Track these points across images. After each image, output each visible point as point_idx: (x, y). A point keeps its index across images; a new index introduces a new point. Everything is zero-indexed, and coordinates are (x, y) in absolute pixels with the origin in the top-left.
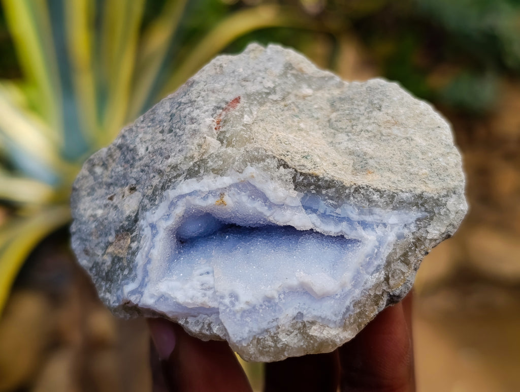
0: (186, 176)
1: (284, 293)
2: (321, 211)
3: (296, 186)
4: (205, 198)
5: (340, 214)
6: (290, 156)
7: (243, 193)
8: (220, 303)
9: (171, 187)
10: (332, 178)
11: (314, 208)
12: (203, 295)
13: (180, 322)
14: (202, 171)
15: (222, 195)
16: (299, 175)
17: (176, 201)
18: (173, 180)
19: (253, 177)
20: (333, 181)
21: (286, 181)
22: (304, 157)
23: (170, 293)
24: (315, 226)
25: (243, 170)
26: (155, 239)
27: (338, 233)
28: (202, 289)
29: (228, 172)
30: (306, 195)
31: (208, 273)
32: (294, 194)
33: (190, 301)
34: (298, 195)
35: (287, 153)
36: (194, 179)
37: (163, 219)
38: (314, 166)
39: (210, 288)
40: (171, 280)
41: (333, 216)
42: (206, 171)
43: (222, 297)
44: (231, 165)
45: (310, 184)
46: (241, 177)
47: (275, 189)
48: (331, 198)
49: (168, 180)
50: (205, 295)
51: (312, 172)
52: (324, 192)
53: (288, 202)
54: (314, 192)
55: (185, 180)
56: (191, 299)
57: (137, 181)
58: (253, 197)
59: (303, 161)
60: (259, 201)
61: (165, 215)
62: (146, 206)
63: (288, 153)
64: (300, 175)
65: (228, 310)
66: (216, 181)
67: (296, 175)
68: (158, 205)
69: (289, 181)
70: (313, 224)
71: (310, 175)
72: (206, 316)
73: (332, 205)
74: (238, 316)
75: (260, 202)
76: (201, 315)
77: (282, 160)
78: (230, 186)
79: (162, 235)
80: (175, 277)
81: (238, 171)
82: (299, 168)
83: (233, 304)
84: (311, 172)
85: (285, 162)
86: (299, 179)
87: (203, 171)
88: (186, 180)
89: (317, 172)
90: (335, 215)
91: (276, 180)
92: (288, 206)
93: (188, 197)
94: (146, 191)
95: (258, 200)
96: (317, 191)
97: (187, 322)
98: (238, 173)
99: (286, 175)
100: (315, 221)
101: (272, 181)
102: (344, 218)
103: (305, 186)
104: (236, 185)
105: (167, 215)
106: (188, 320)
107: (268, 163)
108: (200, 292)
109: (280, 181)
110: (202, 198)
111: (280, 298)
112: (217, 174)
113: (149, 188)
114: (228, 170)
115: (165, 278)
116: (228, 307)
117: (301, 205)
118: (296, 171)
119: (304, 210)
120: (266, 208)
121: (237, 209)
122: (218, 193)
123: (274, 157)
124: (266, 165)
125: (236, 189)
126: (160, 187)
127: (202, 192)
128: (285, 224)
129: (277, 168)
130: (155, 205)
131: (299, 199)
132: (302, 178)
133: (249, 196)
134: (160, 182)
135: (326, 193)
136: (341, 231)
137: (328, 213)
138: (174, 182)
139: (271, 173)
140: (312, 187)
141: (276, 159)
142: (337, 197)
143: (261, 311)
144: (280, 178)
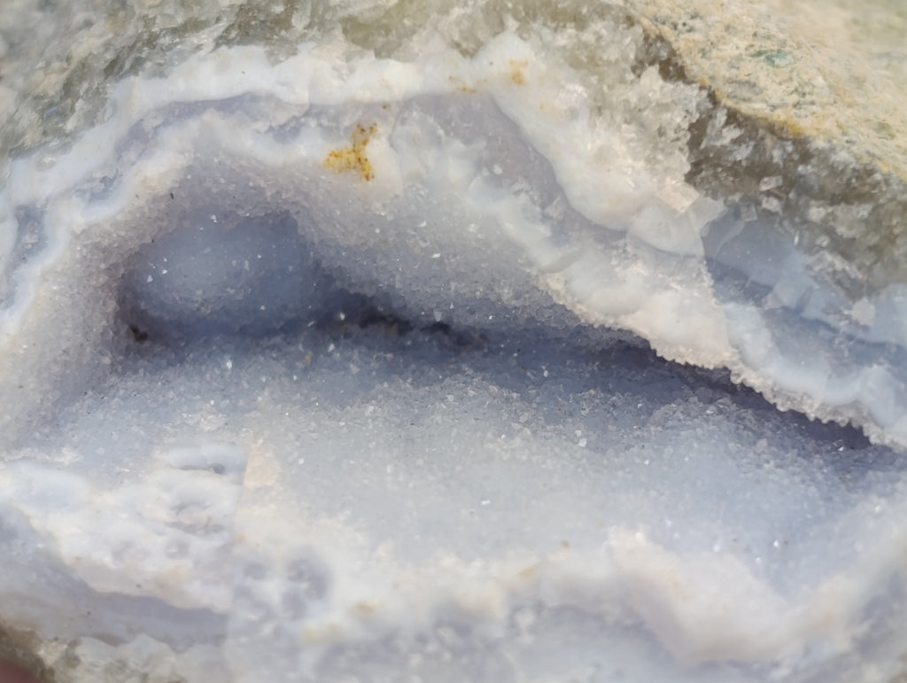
0: (227, 30)
1: (539, 607)
2: (786, 295)
3: (697, 167)
4: (286, 132)
5: (865, 328)
6: (697, 36)
7: (458, 145)
8: (242, 593)
9: (148, 65)
10: (866, 160)
11: (753, 277)
12: (173, 550)
13: (42, 653)
14: (299, 22)
15: (363, 132)
16: (721, 117)
17: (156, 123)
18: (165, 40)
19: (517, 79)
20: (870, 173)
21: (661, 132)
22: (759, 54)
23: (29, 511)
24: (744, 360)
25: (479, 45)
26: (24, 269)
27: (835, 411)
28: (175, 525)
29: (415, 43)
30: (735, 212)
31: (219, 469)
32: (684, 198)
33: (108, 560)
34: (696, 207)
35: (691, 23)
36: (257, 50)
37: (81, 193)
38: (795, 98)
39: (211, 528)
40: (47, 465)
41: (834, 330)
42: (319, 23)
43: (257, 570)
44: (434, 15)
45: (758, 169)
46: (469, 72)
47: (602, 156)
48: (844, 248)
49: (146, 37)
50: (183, 549)
51: (783, 118)
52: (816, 213)
53: (644, 225)
54: (773, 205)
55: (218, 45)
56: (117, 555)
57: (12, 45)
58: (498, 170)
59: (751, 68)
60: (517, 193)
61: (90, 180)
62: (23, 134)
63: (697, 23)
64: (727, 123)
65: (267, 629)
66: (352, 70)
67: (711, 117)
68: (73, 135)
69: (672, 135)
70: (737, 346)
71: (771, 129)
72: (164, 646)
73: (840, 280)
74: (309, 659)
75: (523, 199)
76: (142, 638)
77: (660, 38)
78: (407, 104)
79: (59, 254)
80: (68, 456)
81: (458, 46)
82: (729, 89)
83: (296, 606)
84: (780, 116)
85: (673, 53)
86: (719, 136)
87: (307, 21)
88: (224, 48)
89: (806, 123)
90: (843, 325)
91: (619, 118)
92: (640, 243)
93: (211, 117)
94: (39, 75)
95: (517, 187)
96: (787, 207)
97: (71, 660)
98: (456, 54)
99: (664, 107)
100: (747, 337)
101: (599, 121)
102: (881, 346)
103: (736, 175)
104: (432, 104)
105: (103, 180)
106: (79, 651)
107: (599, 38)
108: (160, 534)
109: (633, 127)
110: (271, 129)
111: (512, 625)
112: (365, 43)
113: (56, 65)
114: (415, 38)
115: (26, 451)
116: (269, 615)
117: (700, 251)
118: (712, 97)
119: (707, 280)
120: (544, 230)
121: (413, 208)
122: (347, 122)
123: (630, 21)
124: (586, 45)
125: (431, 120)
126: (102, 65)
127: (279, 104)
128: (610, 322)
129: (634, 69)
130: (60, 133)
131: (698, 226)
132: (731, 134)
133: (479, 165)
134: (107, 46)
135: (825, 221)
136: (855, 404)
137: (812, 312)
138: (170, 47)
139: (601, 81)
140: (768, 184)
141: (638, 30)
142: (871, 248)
143: (416, 660)
144: (633, 115)
